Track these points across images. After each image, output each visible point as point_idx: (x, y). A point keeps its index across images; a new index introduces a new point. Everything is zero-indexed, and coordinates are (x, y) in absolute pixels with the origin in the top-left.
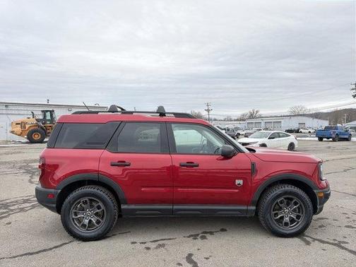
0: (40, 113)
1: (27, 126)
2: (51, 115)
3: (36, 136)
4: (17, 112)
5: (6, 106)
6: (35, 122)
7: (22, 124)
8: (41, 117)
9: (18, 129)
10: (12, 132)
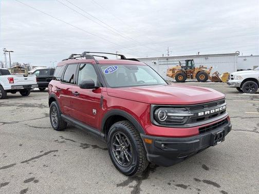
0: (185, 62)
1: (176, 71)
2: (191, 63)
3: (180, 78)
4: (173, 63)
5: (167, 59)
6: (181, 68)
7: (173, 70)
8: (184, 65)
9: (171, 73)
10: (167, 75)
